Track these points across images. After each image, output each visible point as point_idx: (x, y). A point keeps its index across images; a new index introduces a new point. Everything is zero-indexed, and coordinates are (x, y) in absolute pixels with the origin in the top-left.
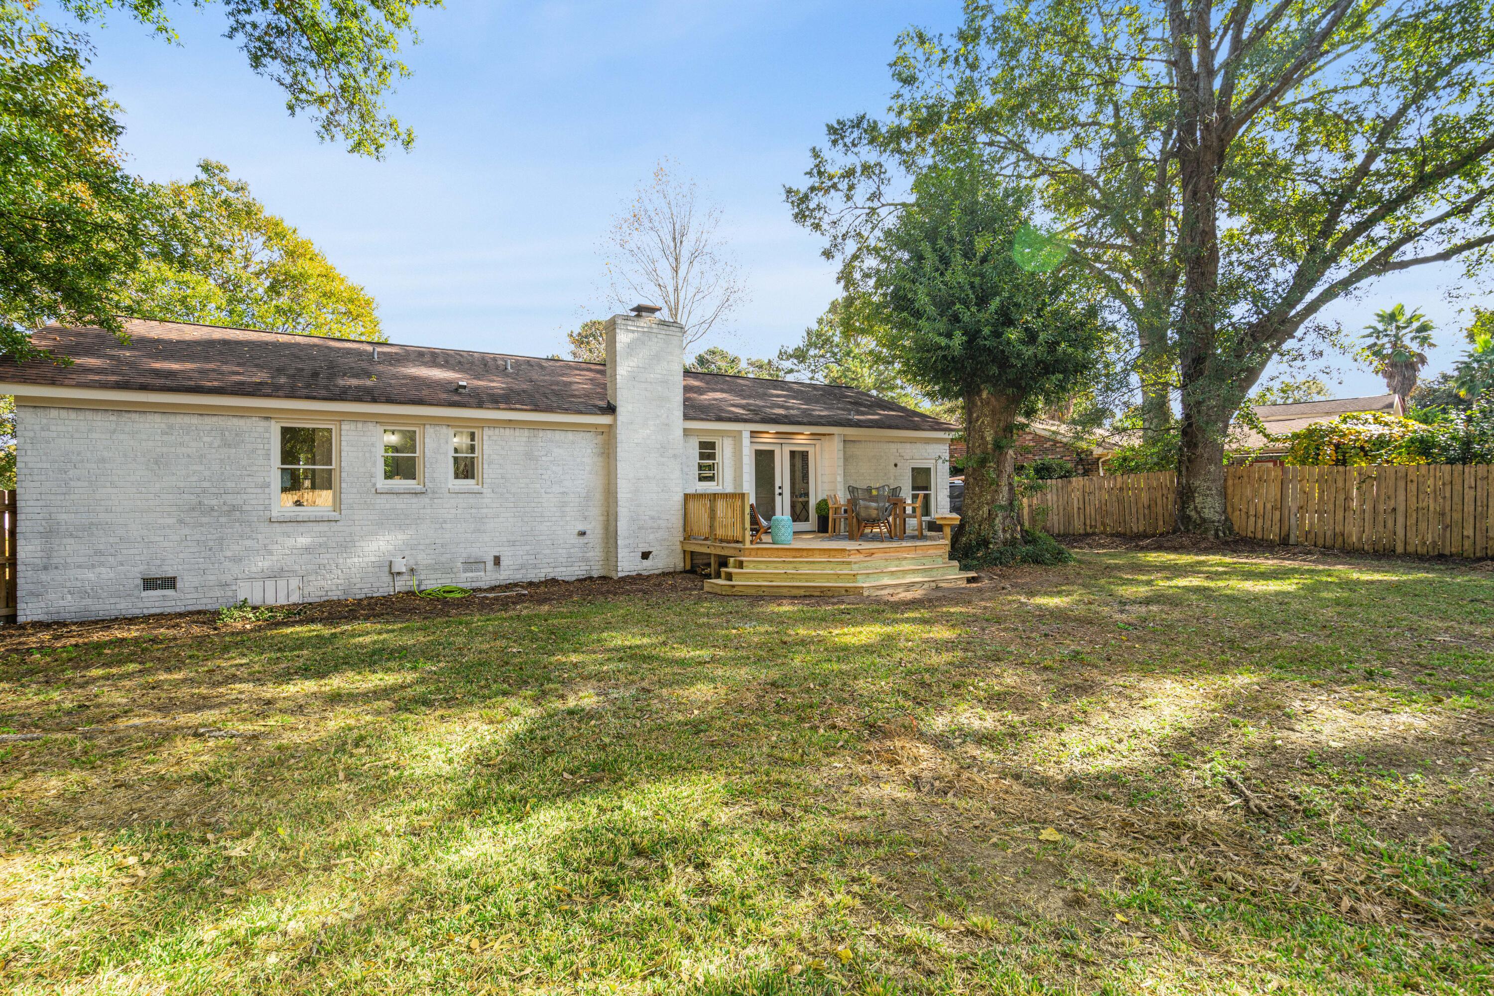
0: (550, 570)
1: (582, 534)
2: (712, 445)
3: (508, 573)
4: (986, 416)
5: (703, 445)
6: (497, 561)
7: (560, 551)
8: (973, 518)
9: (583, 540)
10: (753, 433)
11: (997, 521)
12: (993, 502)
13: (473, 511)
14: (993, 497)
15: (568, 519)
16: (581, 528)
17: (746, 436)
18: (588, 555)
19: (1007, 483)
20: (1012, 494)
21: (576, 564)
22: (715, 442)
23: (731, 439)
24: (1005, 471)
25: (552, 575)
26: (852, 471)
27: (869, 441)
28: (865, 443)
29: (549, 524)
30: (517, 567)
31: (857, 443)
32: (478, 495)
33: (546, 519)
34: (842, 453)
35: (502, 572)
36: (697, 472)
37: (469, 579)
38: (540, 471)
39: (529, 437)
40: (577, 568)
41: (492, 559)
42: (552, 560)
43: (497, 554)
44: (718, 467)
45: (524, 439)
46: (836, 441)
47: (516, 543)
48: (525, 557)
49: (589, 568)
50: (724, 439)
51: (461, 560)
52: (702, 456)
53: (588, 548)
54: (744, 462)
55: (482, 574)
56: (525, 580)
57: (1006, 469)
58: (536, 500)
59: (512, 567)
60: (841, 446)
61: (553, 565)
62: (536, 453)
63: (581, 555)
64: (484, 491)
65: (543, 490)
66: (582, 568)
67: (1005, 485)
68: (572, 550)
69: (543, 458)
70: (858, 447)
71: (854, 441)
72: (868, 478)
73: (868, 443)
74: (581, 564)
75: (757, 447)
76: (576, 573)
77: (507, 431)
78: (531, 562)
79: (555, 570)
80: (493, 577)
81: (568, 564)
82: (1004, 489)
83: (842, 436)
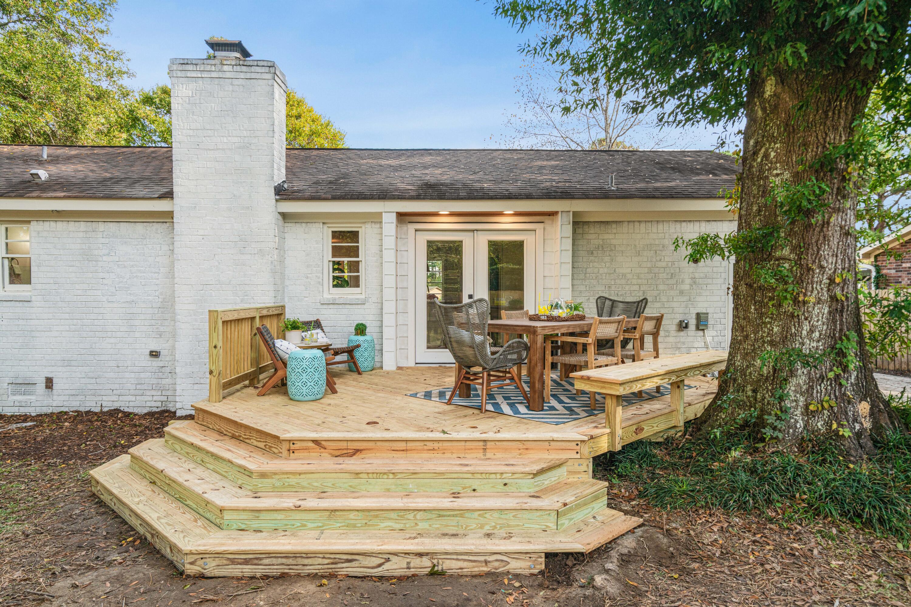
0: (115, 398)
1: (154, 354)
2: (354, 236)
3: (62, 398)
4: (773, 139)
5: (337, 235)
6: (49, 383)
7: (127, 375)
8: (743, 372)
9: (156, 363)
10: (402, 217)
11: (791, 388)
12: (784, 339)
13: (21, 322)
14: (785, 329)
15: (137, 335)
16: (154, 347)
17: (390, 220)
18: (164, 381)
19: (825, 296)
20: (841, 325)
21: (148, 393)
22: (358, 232)
23: (378, 226)
24: (821, 267)
25: (116, 405)
26: (601, 271)
27: (639, 222)
28: (631, 225)
29: (112, 340)
30: (73, 392)
31: (614, 226)
32: (26, 304)
33: (109, 334)
34: (570, 241)
35: (55, 397)
36: (328, 274)
37: (17, 404)
38: (101, 275)
39: (86, 232)
40: (150, 398)
41: (44, 381)
42: (117, 386)
43: (49, 376)
44: (362, 267)
45: (81, 235)
46: (559, 223)
47: (73, 363)
48: (83, 381)
49: (165, 398)
50: (368, 226)
51: (8, 380)
52: (336, 251)
53: (163, 373)
54: (385, 259)
55: (33, 398)
56: (82, 409)
57: (824, 263)
58: (96, 310)
59: (67, 392)
60: (568, 230)
61: (118, 392)
62: (96, 252)
63: (155, 381)
64: (34, 298)
65: (104, 299)
66: (155, 398)
67: (819, 301)
68: (142, 375)
69: (105, 258)
70: (615, 231)
71: (607, 222)
72: (635, 281)
73: (637, 224)
74: (153, 393)
75: (423, 239)
76: (149, 404)
77: (60, 224)
78: (90, 387)
79: (121, 398)
80: (45, 403)
81: (137, 392)
82: (816, 311)
83: (571, 213)
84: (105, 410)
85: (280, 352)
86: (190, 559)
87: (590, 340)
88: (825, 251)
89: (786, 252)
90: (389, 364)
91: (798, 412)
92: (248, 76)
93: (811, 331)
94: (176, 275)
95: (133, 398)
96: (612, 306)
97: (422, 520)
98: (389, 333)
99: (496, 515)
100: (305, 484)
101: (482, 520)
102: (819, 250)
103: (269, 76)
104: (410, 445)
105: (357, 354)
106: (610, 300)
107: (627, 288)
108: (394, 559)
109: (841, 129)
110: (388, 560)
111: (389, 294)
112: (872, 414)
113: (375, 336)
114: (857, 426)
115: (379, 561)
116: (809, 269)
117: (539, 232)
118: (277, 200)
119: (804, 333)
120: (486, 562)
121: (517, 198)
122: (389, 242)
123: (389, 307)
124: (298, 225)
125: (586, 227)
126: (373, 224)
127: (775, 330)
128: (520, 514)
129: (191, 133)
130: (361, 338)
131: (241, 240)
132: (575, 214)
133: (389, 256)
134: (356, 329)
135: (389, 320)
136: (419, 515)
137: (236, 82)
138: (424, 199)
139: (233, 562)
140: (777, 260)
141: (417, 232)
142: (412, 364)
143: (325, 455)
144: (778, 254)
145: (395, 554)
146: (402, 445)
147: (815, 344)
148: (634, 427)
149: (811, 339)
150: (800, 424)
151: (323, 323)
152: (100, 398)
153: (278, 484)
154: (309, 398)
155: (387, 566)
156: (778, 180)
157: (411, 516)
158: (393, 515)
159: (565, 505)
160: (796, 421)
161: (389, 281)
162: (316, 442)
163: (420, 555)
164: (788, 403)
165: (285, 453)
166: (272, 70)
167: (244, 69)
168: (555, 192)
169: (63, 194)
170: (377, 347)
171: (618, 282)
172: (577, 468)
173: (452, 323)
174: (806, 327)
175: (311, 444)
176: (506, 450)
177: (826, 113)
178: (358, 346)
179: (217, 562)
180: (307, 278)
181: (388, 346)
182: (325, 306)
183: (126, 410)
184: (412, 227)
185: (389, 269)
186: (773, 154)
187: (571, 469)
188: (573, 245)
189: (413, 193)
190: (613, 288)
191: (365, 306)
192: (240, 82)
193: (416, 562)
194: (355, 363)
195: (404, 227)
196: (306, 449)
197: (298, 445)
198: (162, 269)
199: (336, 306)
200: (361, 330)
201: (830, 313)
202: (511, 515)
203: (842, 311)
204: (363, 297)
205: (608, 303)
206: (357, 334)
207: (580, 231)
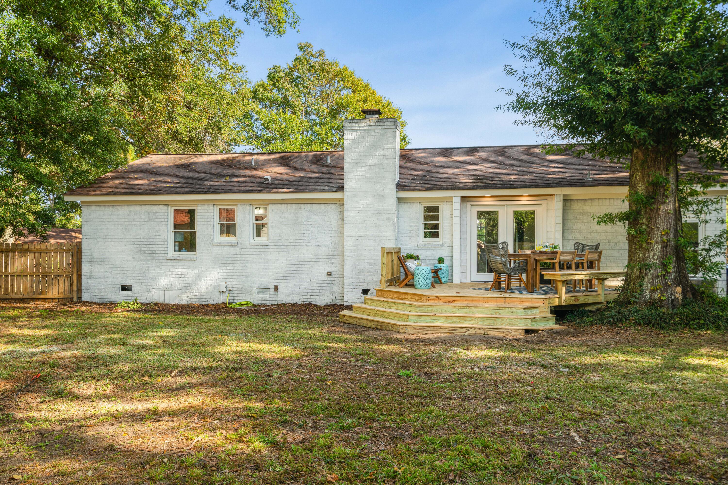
0: (309, 297)
1: (329, 274)
3: (282, 296)
5: (427, 209)
6: (276, 288)
7: (315, 285)
9: (330, 278)
11: (646, 280)
13: (263, 256)
15: (320, 263)
16: (329, 270)
17: (457, 201)
18: (334, 289)
19: (660, 240)
20: (667, 252)
21: (326, 294)
22: (438, 207)
23: (450, 203)
24: (657, 228)
25: (309, 301)
26: (582, 228)
27: (606, 199)
28: (600, 201)
29: (308, 266)
30: (288, 293)
31: (590, 201)
32: (266, 247)
33: (306, 263)
34: (561, 211)
35: (279, 296)
36: (422, 231)
37: (260, 299)
38: (303, 232)
39: (296, 209)
40: (326, 297)
41: (274, 287)
42: (310, 291)
43: (276, 284)
44: (440, 226)
45: (293, 211)
46: (555, 201)
47: (289, 278)
48: (293, 287)
49: (334, 298)
50: (444, 204)
51: (256, 287)
52: (426, 218)
53: (334, 284)
54: (454, 222)
55: (268, 296)
56: (292, 303)
57: (659, 226)
58: (300, 250)
59: (285, 293)
60: (560, 205)
61: (310, 294)
62: (300, 220)
63: (329, 288)
64: (269, 244)
65: (304, 244)
66: (329, 297)
67: (657, 242)
68: (323, 285)
69: (305, 223)
70: (590, 204)
71: (586, 199)
72: (603, 234)
73: (604, 200)
74: (328, 295)
75: (475, 210)
76: (326, 301)
77: (283, 206)
78: (296, 291)
79: (312, 297)
80: (274, 299)
81: (320, 294)
82: (656, 247)
83: (562, 196)
84: (304, 303)
85: (409, 268)
86: (401, 327)
87: (556, 261)
88: (659, 221)
89: (644, 220)
90: (456, 280)
91: (648, 291)
92: (383, 127)
93: (654, 256)
94: (345, 231)
95: (318, 297)
96: (583, 248)
97: (480, 321)
98: (456, 263)
99: (508, 320)
100: (435, 310)
101: (502, 322)
102: (656, 220)
103: (394, 127)
104: (475, 299)
105: (439, 274)
106: (582, 244)
107: (598, 237)
108: (471, 330)
109: (662, 169)
110: (468, 330)
111: (457, 241)
112: (683, 292)
113: (449, 265)
114: (673, 297)
115: (465, 330)
116: (652, 229)
117: (544, 206)
118: (397, 192)
119: (651, 256)
120: (503, 332)
121: (529, 188)
122: (457, 213)
123: (457, 248)
124: (406, 204)
125: (572, 203)
126: (447, 203)
127: (641, 255)
128: (517, 320)
129: (354, 158)
130: (441, 265)
131: (378, 213)
132: (564, 195)
133: (457, 220)
134: (439, 261)
135: (456, 256)
136: (479, 319)
137: (376, 131)
138: (476, 189)
139: (415, 329)
140: (641, 224)
141: (472, 207)
142: (469, 282)
143: (441, 302)
144: (641, 222)
145: (471, 328)
146: (471, 299)
147: (655, 261)
148: (574, 298)
149: (653, 259)
150: (648, 296)
151: (421, 258)
152: (301, 297)
153: (425, 310)
154: (425, 288)
155: (468, 332)
156: (640, 189)
157: (476, 319)
158: (469, 319)
159: (535, 318)
160: (646, 295)
161: (457, 234)
162: (436, 296)
163: (480, 329)
164: (643, 288)
165: (425, 301)
166: (395, 124)
167: (381, 124)
168: (553, 182)
169: (288, 190)
170: (450, 271)
171: (592, 234)
172: (543, 309)
173: (492, 254)
174: (652, 254)
175: (435, 298)
176: (513, 301)
177: (655, 162)
178: (441, 269)
179: (410, 329)
180: (410, 232)
181: (456, 270)
182: (420, 248)
183: (314, 303)
184: (469, 204)
185: (457, 227)
186: (638, 177)
187: (541, 310)
188: (563, 213)
189: (470, 185)
190: (589, 238)
191: (442, 248)
192: (379, 131)
193: (478, 331)
194: (439, 278)
195: (465, 204)
196: (434, 300)
197: (430, 298)
198: (334, 229)
199: (426, 248)
200: (441, 261)
201: (661, 247)
202: (513, 320)
203: (667, 247)
204: (441, 243)
205: (581, 246)
206: (439, 263)
207: (568, 204)
